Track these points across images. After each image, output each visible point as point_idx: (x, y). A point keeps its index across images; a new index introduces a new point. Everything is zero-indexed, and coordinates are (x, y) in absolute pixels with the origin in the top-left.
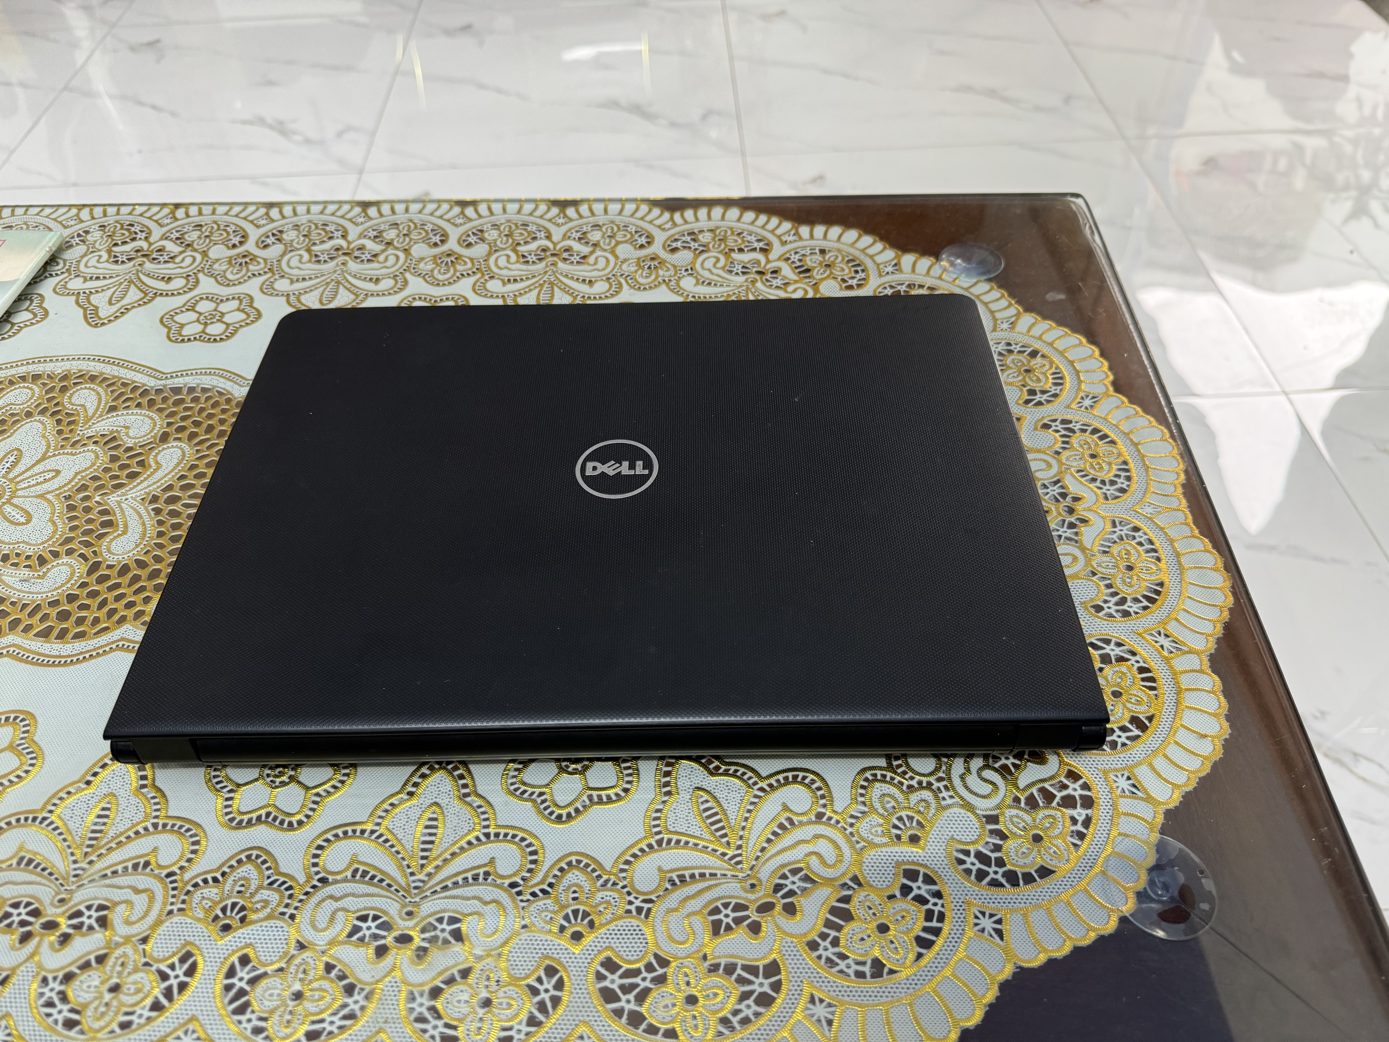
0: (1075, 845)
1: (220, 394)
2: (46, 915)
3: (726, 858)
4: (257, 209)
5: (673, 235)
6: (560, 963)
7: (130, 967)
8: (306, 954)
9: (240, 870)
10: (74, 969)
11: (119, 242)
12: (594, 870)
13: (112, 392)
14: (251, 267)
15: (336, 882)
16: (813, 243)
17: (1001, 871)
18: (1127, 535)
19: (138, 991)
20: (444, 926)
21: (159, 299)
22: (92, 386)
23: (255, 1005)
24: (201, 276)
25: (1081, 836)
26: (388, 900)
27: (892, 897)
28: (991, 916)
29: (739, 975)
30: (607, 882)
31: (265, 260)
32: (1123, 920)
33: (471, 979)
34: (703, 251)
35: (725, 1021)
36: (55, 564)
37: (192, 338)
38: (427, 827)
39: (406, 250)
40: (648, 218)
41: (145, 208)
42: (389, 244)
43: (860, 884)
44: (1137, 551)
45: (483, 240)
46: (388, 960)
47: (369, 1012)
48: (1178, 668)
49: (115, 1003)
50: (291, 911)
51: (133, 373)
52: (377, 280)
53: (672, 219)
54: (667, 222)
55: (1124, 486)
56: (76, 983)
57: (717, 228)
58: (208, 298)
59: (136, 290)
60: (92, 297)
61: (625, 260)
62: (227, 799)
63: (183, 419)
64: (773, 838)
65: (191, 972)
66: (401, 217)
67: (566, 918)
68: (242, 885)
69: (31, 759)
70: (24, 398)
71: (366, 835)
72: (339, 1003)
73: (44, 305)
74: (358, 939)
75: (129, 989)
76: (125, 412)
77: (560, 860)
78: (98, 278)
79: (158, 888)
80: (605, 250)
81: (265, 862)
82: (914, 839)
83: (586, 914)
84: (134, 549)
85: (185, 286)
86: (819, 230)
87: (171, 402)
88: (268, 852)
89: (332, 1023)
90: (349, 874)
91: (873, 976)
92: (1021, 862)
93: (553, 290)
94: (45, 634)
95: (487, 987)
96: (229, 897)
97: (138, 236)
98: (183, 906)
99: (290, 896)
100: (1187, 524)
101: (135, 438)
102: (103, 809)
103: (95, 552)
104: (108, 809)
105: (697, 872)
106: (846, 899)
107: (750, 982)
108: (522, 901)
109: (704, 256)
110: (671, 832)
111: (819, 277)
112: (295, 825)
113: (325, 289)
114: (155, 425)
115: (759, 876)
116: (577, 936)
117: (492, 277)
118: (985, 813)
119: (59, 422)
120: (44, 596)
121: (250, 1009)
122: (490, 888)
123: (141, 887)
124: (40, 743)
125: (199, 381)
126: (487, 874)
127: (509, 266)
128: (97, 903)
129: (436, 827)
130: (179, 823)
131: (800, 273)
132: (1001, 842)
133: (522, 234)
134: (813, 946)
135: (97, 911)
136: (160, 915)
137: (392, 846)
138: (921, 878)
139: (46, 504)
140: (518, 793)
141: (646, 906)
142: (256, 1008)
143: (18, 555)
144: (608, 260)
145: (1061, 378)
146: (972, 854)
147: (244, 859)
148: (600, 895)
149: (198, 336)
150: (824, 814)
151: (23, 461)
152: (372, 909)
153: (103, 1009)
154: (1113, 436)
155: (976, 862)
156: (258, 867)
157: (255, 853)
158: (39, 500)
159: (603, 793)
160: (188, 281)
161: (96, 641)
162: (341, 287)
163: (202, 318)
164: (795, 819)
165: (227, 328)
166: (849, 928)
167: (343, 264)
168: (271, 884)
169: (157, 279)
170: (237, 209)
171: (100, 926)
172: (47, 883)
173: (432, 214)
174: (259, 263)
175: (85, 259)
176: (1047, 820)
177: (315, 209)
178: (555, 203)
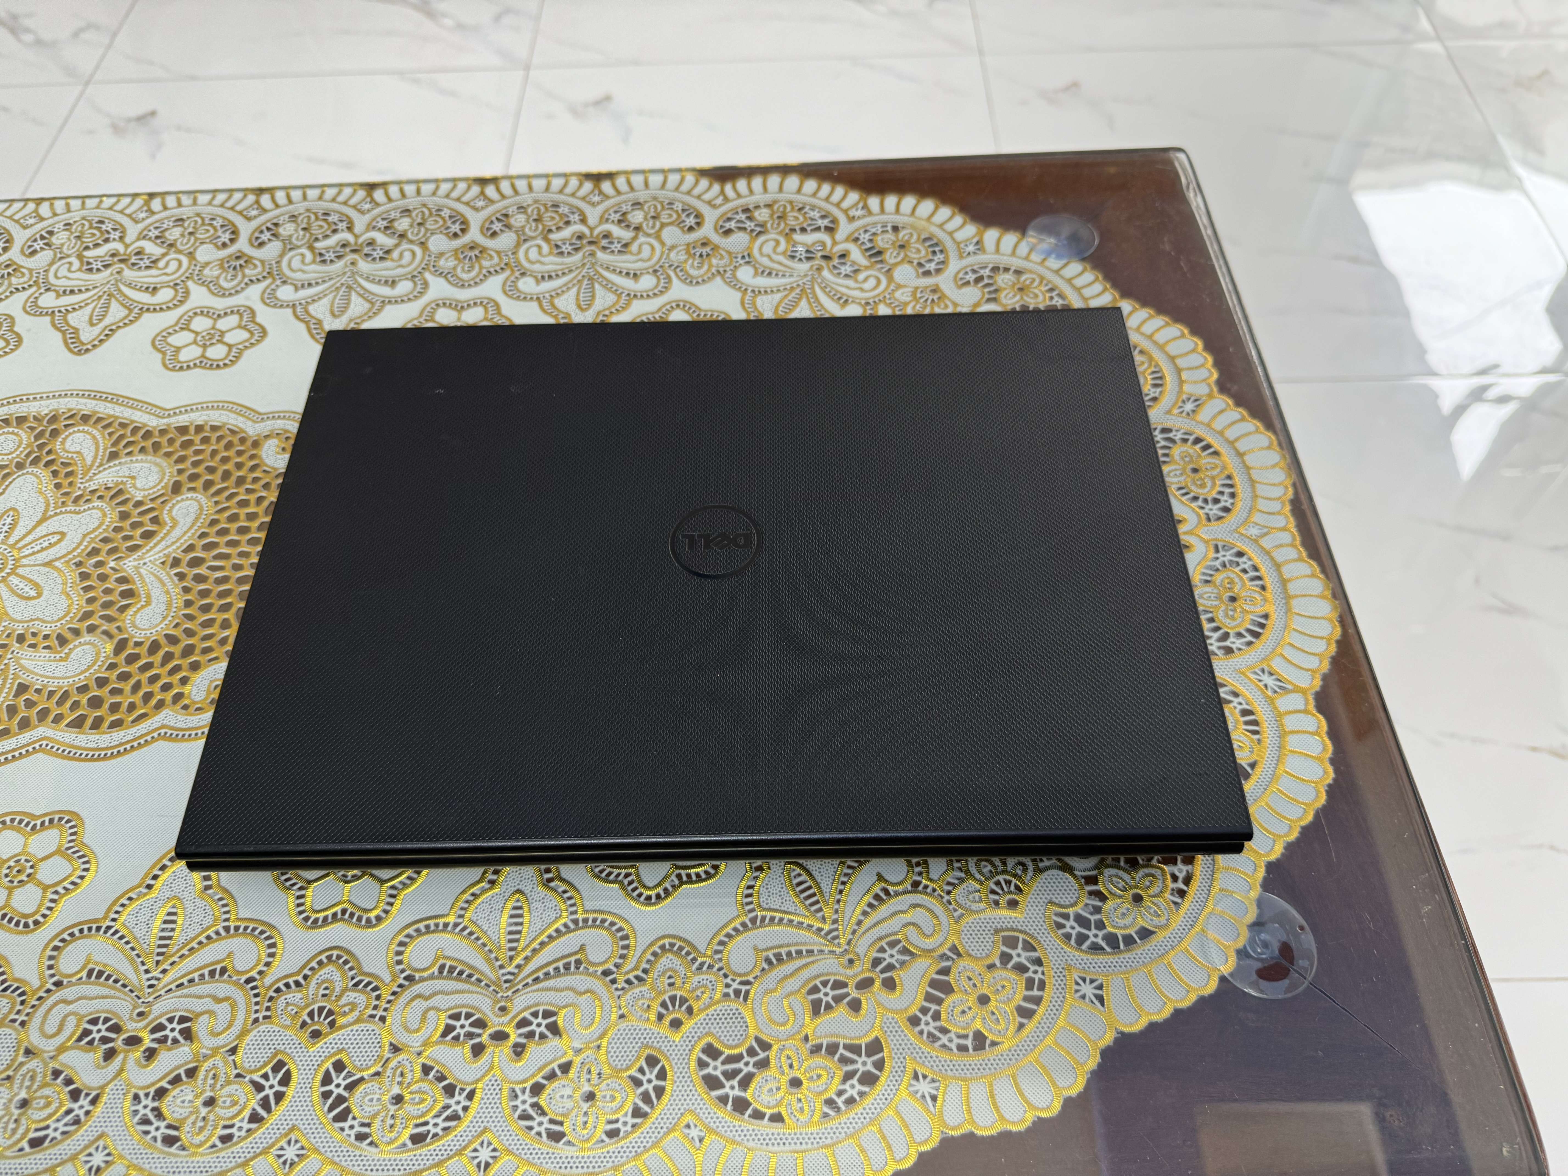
0: (1175, 903)
1: (233, 432)
2: (127, 1031)
3: (823, 933)
4: (245, 196)
5: (725, 213)
6: (662, 1053)
7: (222, 1080)
8: (402, 1057)
9: (322, 972)
10: (164, 1084)
11: (91, 245)
12: (688, 954)
13: (110, 434)
14: (247, 271)
15: (423, 980)
16: (884, 218)
17: (1101, 934)
18: (1231, 561)
19: (234, 1103)
20: (540, 1020)
21: (146, 316)
22: (86, 428)
23: (356, 1111)
24: (190, 283)
25: (1182, 893)
26: (480, 996)
27: (991, 967)
28: (1092, 981)
29: (841, 1055)
30: (702, 964)
31: (263, 262)
32: (1223, 979)
33: (572, 1073)
34: (760, 233)
35: (830, 1102)
36: (77, 643)
37: (192, 364)
38: (512, 916)
39: (422, 243)
40: (696, 192)
41: (114, 200)
42: (402, 236)
43: (959, 955)
44: (1241, 579)
45: (508, 226)
46: (485, 1057)
47: (472, 1112)
48: (1282, 709)
49: (211, 1117)
50: (380, 1013)
51: (130, 411)
52: (394, 282)
53: (722, 192)
54: (717, 197)
55: (1228, 505)
56: (168, 1098)
57: (775, 202)
58: (204, 312)
59: (118, 305)
60: (70, 317)
61: (672, 248)
62: (299, 897)
63: (196, 464)
64: (869, 910)
65: (286, 1080)
66: (412, 202)
67: (664, 1005)
68: (326, 988)
69: (84, 863)
70: (11, 446)
71: (449, 928)
72: (441, 1105)
73: (16, 329)
74: (453, 1038)
75: (224, 1102)
76: (128, 459)
77: (651, 944)
78: (72, 292)
79: (239, 996)
80: (648, 235)
81: (346, 962)
82: (1013, 904)
83: (684, 1000)
84: (161, 622)
85: (174, 299)
86: (891, 201)
87: (178, 444)
88: (348, 952)
89: (436, 1125)
90: (435, 969)
91: (975, 1049)
92: (1122, 922)
93: (593, 287)
94: (78, 723)
95: (589, 1080)
96: (314, 1001)
97: (112, 236)
98: (268, 1013)
99: (378, 998)
100: (1295, 546)
101: (144, 490)
102: (169, 914)
103: (119, 628)
104: (175, 914)
105: (793, 950)
106: (946, 971)
107: (853, 1062)
108: (617, 989)
109: (762, 238)
110: (765, 909)
111: (892, 261)
112: (374, 922)
113: (335, 297)
114: (164, 474)
115: (857, 950)
116: (676, 1024)
117: (523, 274)
118: (1084, 874)
119: (55, 473)
120: (71, 680)
121: (350, 1116)
122: (583, 977)
123: (221, 995)
124: (90, 844)
125: (205, 418)
126: (578, 963)
127: (542, 259)
128: (178, 1014)
129: (521, 916)
130: (252, 926)
131: (871, 256)
132: (1100, 904)
133: (553, 218)
134: (914, 1021)
135: (179, 1023)
136: (245, 1024)
137: (478, 939)
138: (1020, 945)
139: (56, 574)
140: (603, 875)
141: (744, 988)
142: (357, 1115)
143: (34, 635)
144: (653, 248)
145: (1160, 378)
146: (1072, 917)
147: (325, 961)
148: (696, 979)
149: (197, 362)
150: (920, 882)
151: (21, 523)
152: (463, 1006)
153: (200, 1124)
154: (1217, 445)
155: (1076, 925)
156: (340, 968)
157: (335, 953)
158: (47, 569)
159: (692, 871)
160: (176, 291)
161: (134, 730)
162: (353, 293)
163: (199, 338)
164: (891, 889)
165: (230, 351)
166: (949, 1000)
167: (352, 263)
168: (356, 985)
169: (140, 290)
170: (221, 197)
171: (186, 1039)
172: (123, 996)
173: (447, 196)
174: (255, 266)
175: (55, 267)
176: (1147, 879)
177: (312, 194)
178: (589, 176)
